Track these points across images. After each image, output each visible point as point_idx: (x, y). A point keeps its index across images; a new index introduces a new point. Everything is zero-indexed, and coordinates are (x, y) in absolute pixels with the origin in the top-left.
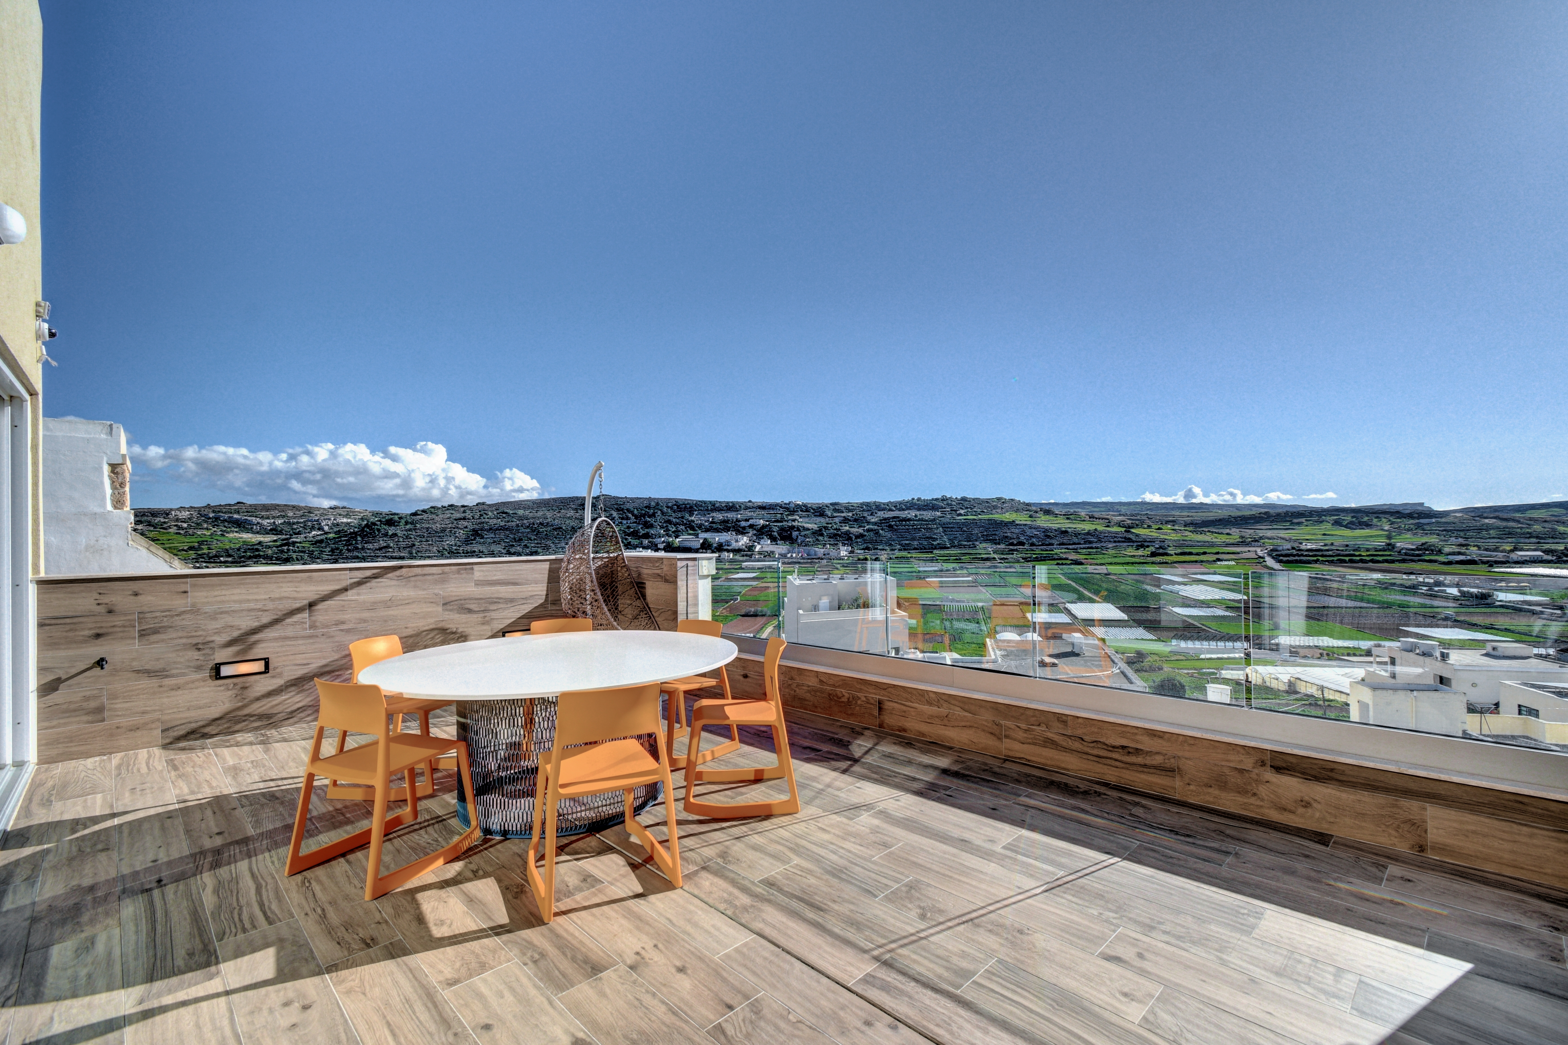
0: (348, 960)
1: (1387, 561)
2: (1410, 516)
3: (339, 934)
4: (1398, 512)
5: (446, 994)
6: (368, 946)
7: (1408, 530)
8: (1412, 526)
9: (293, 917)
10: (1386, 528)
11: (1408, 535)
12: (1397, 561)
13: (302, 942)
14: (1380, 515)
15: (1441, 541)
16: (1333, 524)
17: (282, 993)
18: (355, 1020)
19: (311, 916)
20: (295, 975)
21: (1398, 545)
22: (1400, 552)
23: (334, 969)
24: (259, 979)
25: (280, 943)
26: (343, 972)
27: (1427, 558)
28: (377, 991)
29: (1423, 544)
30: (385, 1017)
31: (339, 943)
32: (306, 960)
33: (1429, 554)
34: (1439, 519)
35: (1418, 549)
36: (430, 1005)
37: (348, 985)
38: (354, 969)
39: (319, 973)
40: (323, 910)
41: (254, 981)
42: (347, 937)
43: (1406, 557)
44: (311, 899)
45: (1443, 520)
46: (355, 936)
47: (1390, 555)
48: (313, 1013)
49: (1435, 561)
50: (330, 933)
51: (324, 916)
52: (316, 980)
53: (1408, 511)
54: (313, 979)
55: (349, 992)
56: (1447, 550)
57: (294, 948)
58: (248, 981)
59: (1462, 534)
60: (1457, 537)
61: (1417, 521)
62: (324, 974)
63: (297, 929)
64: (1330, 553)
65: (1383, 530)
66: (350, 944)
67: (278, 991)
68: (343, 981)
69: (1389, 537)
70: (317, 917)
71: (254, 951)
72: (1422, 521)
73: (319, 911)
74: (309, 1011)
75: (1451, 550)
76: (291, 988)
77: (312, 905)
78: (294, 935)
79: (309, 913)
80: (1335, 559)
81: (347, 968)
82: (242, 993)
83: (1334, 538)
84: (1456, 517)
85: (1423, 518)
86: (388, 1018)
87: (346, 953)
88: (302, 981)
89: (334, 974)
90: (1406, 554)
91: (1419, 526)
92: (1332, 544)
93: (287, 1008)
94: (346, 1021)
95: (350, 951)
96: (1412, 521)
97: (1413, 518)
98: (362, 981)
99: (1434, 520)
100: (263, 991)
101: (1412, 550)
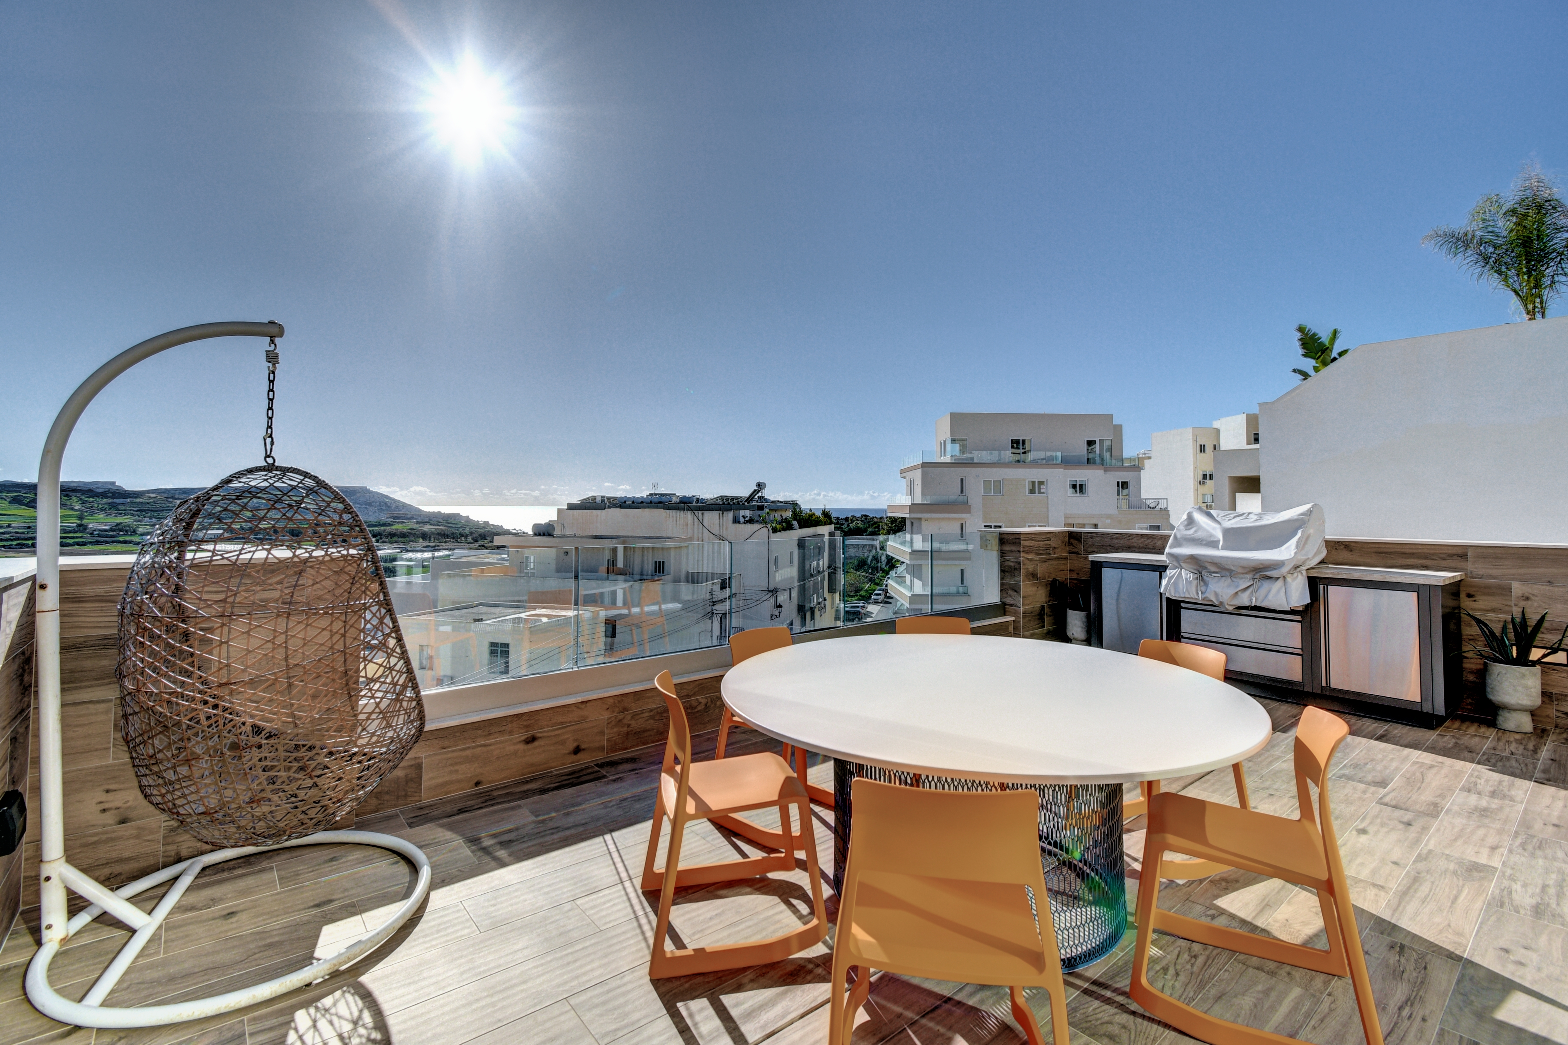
0: (1434, 952)
1: (78, 544)
2: (103, 495)
3: (1415, 974)
4: (90, 491)
5: (1394, 885)
6: (1402, 947)
7: (101, 510)
8: (106, 506)
9: (1442, 1029)
10: (77, 507)
11: (101, 515)
12: (91, 543)
13: (1460, 997)
14: (71, 494)
15: (136, 521)
16: (10, 502)
17: (1518, 973)
18: (1475, 919)
19: (1421, 1013)
20: (1494, 977)
21: (91, 525)
22: (92, 533)
23: (1453, 956)
24: (1534, 1000)
25: (1483, 1015)
26: (1448, 948)
27: (121, 539)
28: (1437, 920)
29: (118, 525)
30: (1450, 907)
31: (1425, 968)
32: (1471, 979)
33: (124, 535)
34: (134, 500)
35: (111, 530)
36: (1412, 891)
37: (1456, 939)
38: (1436, 942)
39: (1469, 962)
40: (1401, 1008)
41: (1539, 1002)
42: (1411, 966)
43: (99, 539)
44: (1399, 1032)
45: (138, 500)
46: (1403, 960)
47: (81, 537)
48: (1502, 943)
49: (130, 542)
50: (1422, 982)
51: (1409, 1001)
52: (1477, 959)
53: (100, 490)
54: (1480, 963)
55: (1460, 934)
56: (141, 530)
57: (1473, 998)
58: (1546, 1007)
59: (155, 514)
60: (150, 518)
61: (111, 501)
62: (1466, 959)
63: (1451, 1013)
64: (7, 536)
65: (72, 509)
66: (1416, 961)
67: (1521, 977)
68: (1455, 943)
69: (81, 518)
70: (1417, 1006)
71: (1520, 1030)
72: (117, 501)
73: (1406, 1012)
74: (1505, 947)
75: (146, 531)
76: (1506, 971)
77: (1406, 1023)
78: (1461, 1009)
79: (1419, 1019)
80: (14, 543)
81: (1441, 947)
82: (1559, 1001)
83: (12, 518)
84: (150, 498)
85: (117, 498)
86: (1449, 904)
87: (1429, 956)
88: (1491, 968)
89: (1457, 952)
90: (99, 536)
91: (113, 506)
92: (9, 526)
93: (1523, 961)
94: (1481, 923)
95: (1422, 956)
96: (105, 501)
97: (107, 497)
98: (1441, 932)
99: (128, 500)
100: (1535, 988)
101: (106, 531)
